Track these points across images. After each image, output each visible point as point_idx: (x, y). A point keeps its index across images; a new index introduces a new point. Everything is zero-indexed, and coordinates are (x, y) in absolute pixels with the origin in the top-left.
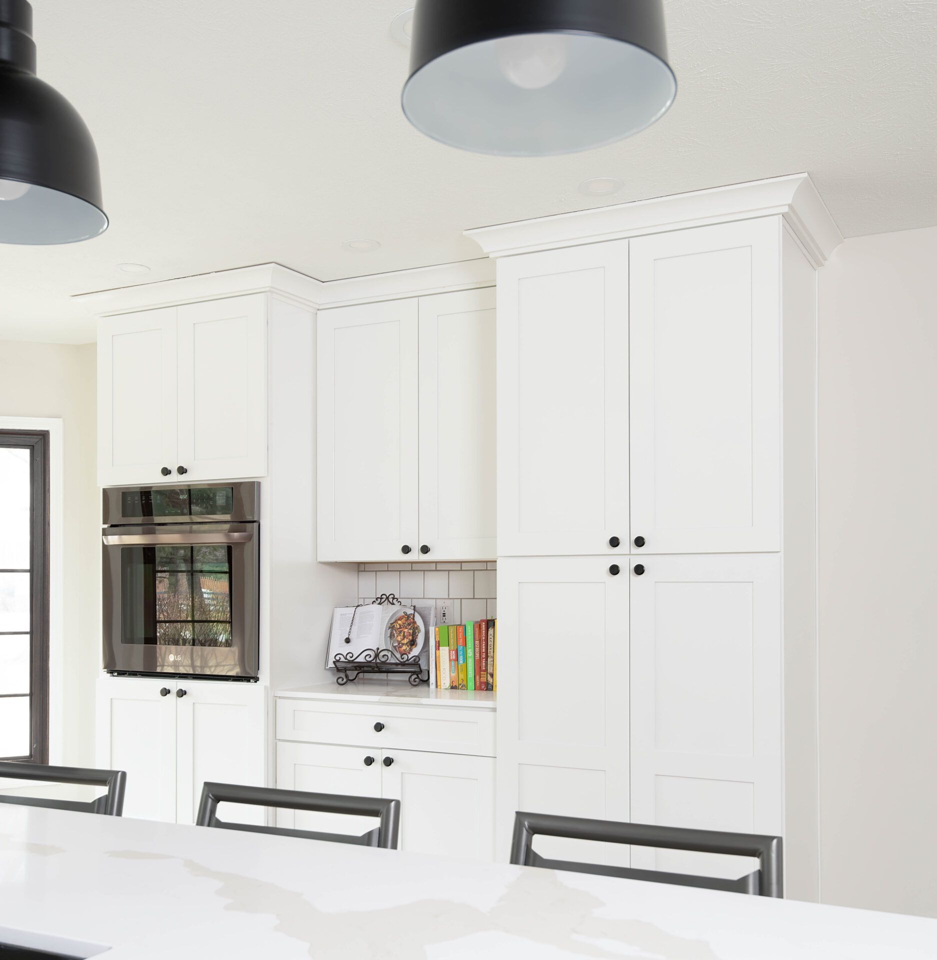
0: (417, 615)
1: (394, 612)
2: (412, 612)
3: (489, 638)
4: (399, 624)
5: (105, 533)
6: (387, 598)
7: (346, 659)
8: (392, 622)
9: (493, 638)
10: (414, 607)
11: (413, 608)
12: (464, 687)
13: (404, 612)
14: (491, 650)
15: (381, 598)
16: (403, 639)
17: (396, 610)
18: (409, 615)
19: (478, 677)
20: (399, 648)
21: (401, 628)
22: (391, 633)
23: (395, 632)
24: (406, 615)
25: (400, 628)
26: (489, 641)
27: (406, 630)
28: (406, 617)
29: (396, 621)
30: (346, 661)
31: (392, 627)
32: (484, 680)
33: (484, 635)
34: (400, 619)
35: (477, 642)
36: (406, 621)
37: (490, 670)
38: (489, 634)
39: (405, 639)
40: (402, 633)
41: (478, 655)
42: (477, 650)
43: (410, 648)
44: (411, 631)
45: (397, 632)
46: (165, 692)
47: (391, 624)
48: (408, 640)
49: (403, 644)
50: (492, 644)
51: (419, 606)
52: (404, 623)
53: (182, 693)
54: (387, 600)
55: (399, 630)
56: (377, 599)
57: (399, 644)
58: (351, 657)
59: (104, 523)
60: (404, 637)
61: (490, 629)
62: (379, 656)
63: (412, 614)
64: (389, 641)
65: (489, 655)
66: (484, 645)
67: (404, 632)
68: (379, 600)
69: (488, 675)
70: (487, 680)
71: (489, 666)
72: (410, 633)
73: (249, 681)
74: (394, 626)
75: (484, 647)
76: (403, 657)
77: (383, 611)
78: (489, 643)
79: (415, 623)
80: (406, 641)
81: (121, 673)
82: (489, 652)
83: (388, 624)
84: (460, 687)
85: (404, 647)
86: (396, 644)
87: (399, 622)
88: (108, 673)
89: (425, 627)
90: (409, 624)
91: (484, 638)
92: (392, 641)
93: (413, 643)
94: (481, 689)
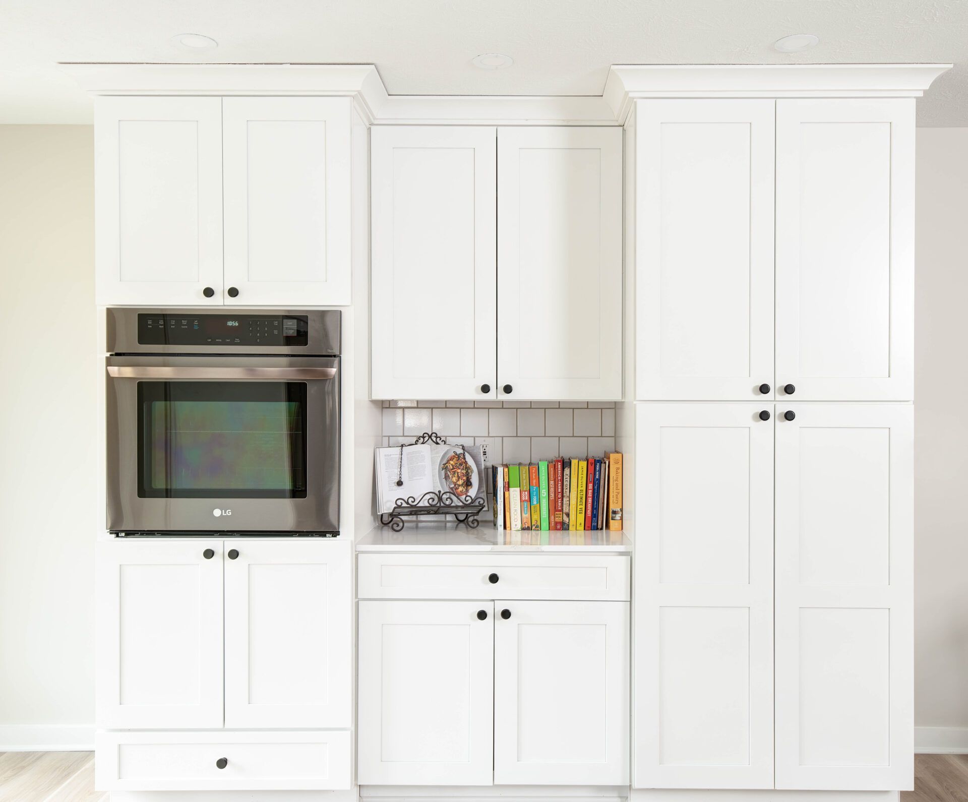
0: (467, 454)
1: (444, 452)
2: (462, 451)
3: (564, 478)
4: (452, 465)
5: (109, 363)
6: (430, 437)
7: (408, 503)
8: (444, 462)
9: (569, 478)
10: (463, 447)
11: (461, 447)
12: (538, 528)
13: (454, 452)
14: (567, 490)
15: (424, 437)
16: (458, 480)
17: (446, 450)
18: (459, 454)
19: (552, 517)
20: (456, 489)
21: (455, 469)
22: (445, 474)
23: (449, 473)
24: (456, 454)
25: (453, 468)
26: (564, 481)
27: (459, 471)
28: (457, 456)
29: (448, 462)
30: (408, 506)
31: (445, 468)
32: (559, 520)
33: (560, 475)
34: (451, 459)
35: (552, 482)
36: (457, 460)
37: (566, 510)
38: (565, 474)
39: (460, 479)
40: (456, 475)
41: (552, 495)
42: (552, 490)
43: (466, 489)
44: (464, 472)
45: (452, 473)
46: (209, 554)
47: (444, 465)
48: (463, 481)
49: (459, 485)
50: (569, 484)
51: (467, 445)
52: (456, 464)
53: (234, 554)
54: (430, 439)
55: (453, 471)
56: (419, 438)
57: (455, 485)
58: (413, 502)
59: (108, 351)
60: (459, 478)
61: (566, 469)
62: (443, 499)
63: (461, 454)
64: (445, 484)
65: (564, 494)
66: (559, 485)
67: (458, 473)
68: (422, 439)
69: (564, 514)
70: (563, 520)
71: (564, 505)
72: (463, 473)
73: (325, 536)
74: (447, 467)
75: (560, 487)
76: (467, 499)
77: (431, 451)
78: (565, 483)
79: (466, 463)
80: (461, 482)
81: (129, 533)
82: (564, 492)
83: (440, 464)
84: (534, 528)
85: (461, 489)
86: (452, 486)
87: (451, 462)
88: (111, 533)
89: (477, 467)
90: (461, 464)
91: (559, 478)
92: (448, 483)
93: (468, 484)
94: (556, 529)
